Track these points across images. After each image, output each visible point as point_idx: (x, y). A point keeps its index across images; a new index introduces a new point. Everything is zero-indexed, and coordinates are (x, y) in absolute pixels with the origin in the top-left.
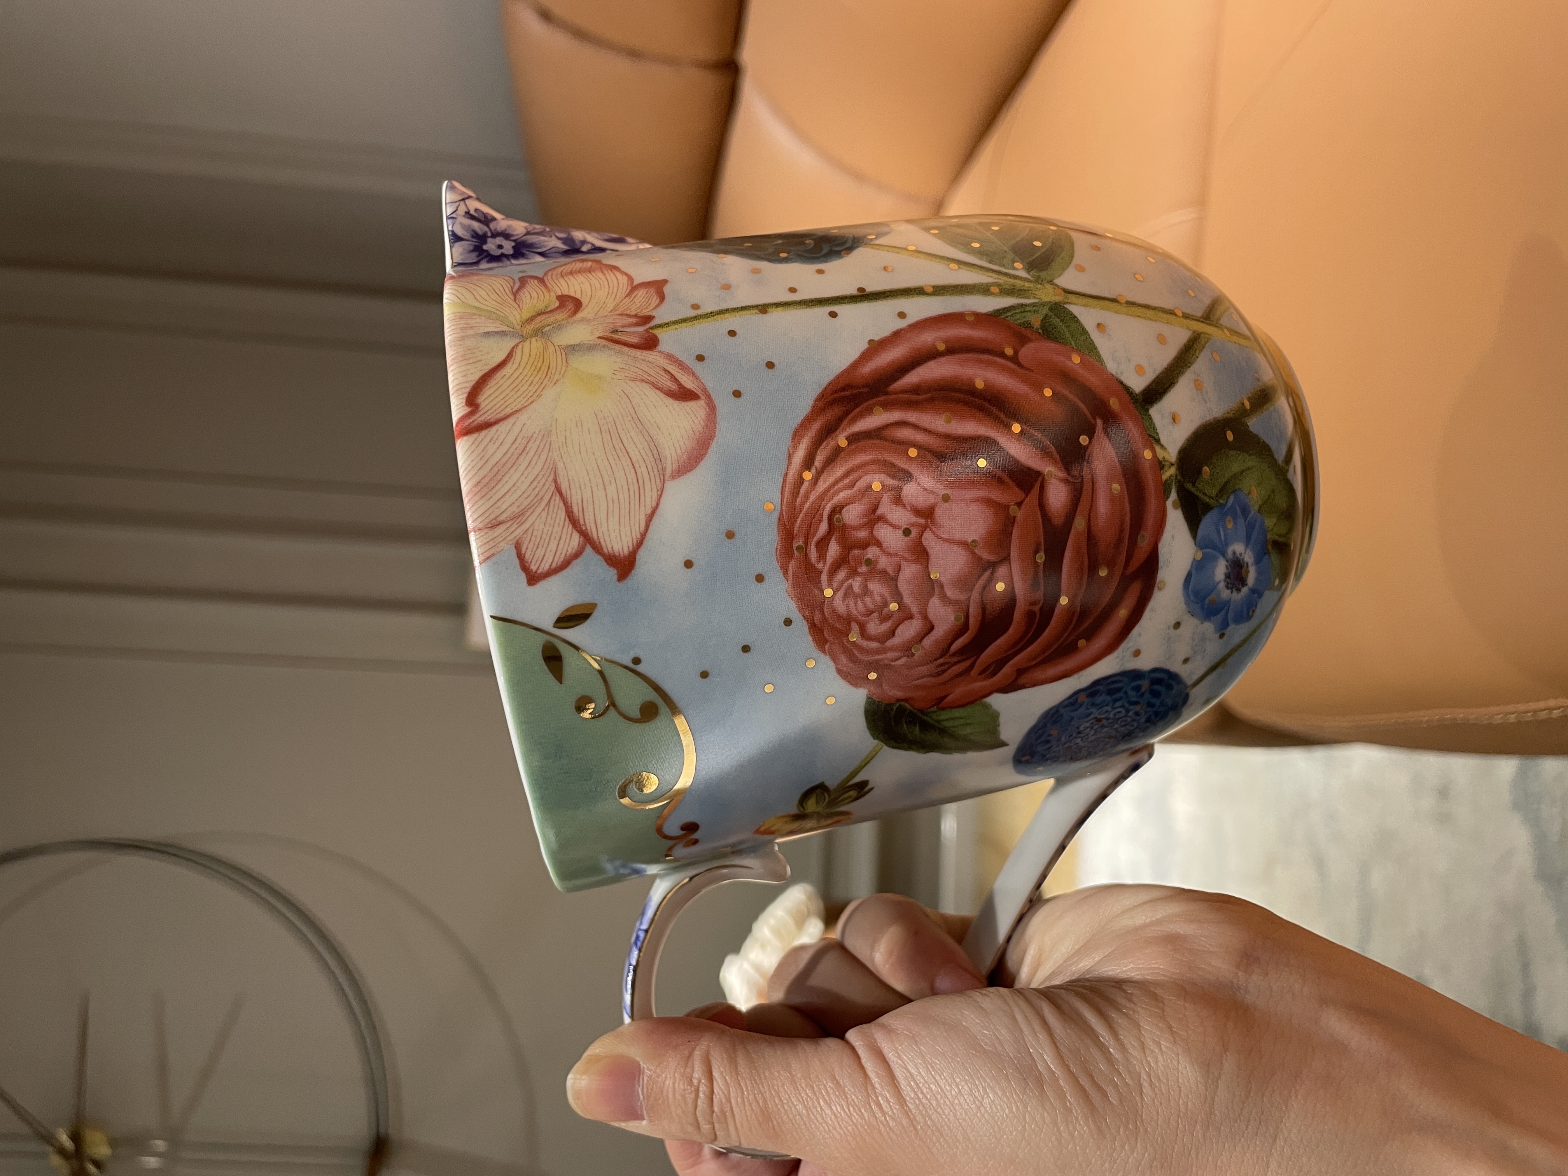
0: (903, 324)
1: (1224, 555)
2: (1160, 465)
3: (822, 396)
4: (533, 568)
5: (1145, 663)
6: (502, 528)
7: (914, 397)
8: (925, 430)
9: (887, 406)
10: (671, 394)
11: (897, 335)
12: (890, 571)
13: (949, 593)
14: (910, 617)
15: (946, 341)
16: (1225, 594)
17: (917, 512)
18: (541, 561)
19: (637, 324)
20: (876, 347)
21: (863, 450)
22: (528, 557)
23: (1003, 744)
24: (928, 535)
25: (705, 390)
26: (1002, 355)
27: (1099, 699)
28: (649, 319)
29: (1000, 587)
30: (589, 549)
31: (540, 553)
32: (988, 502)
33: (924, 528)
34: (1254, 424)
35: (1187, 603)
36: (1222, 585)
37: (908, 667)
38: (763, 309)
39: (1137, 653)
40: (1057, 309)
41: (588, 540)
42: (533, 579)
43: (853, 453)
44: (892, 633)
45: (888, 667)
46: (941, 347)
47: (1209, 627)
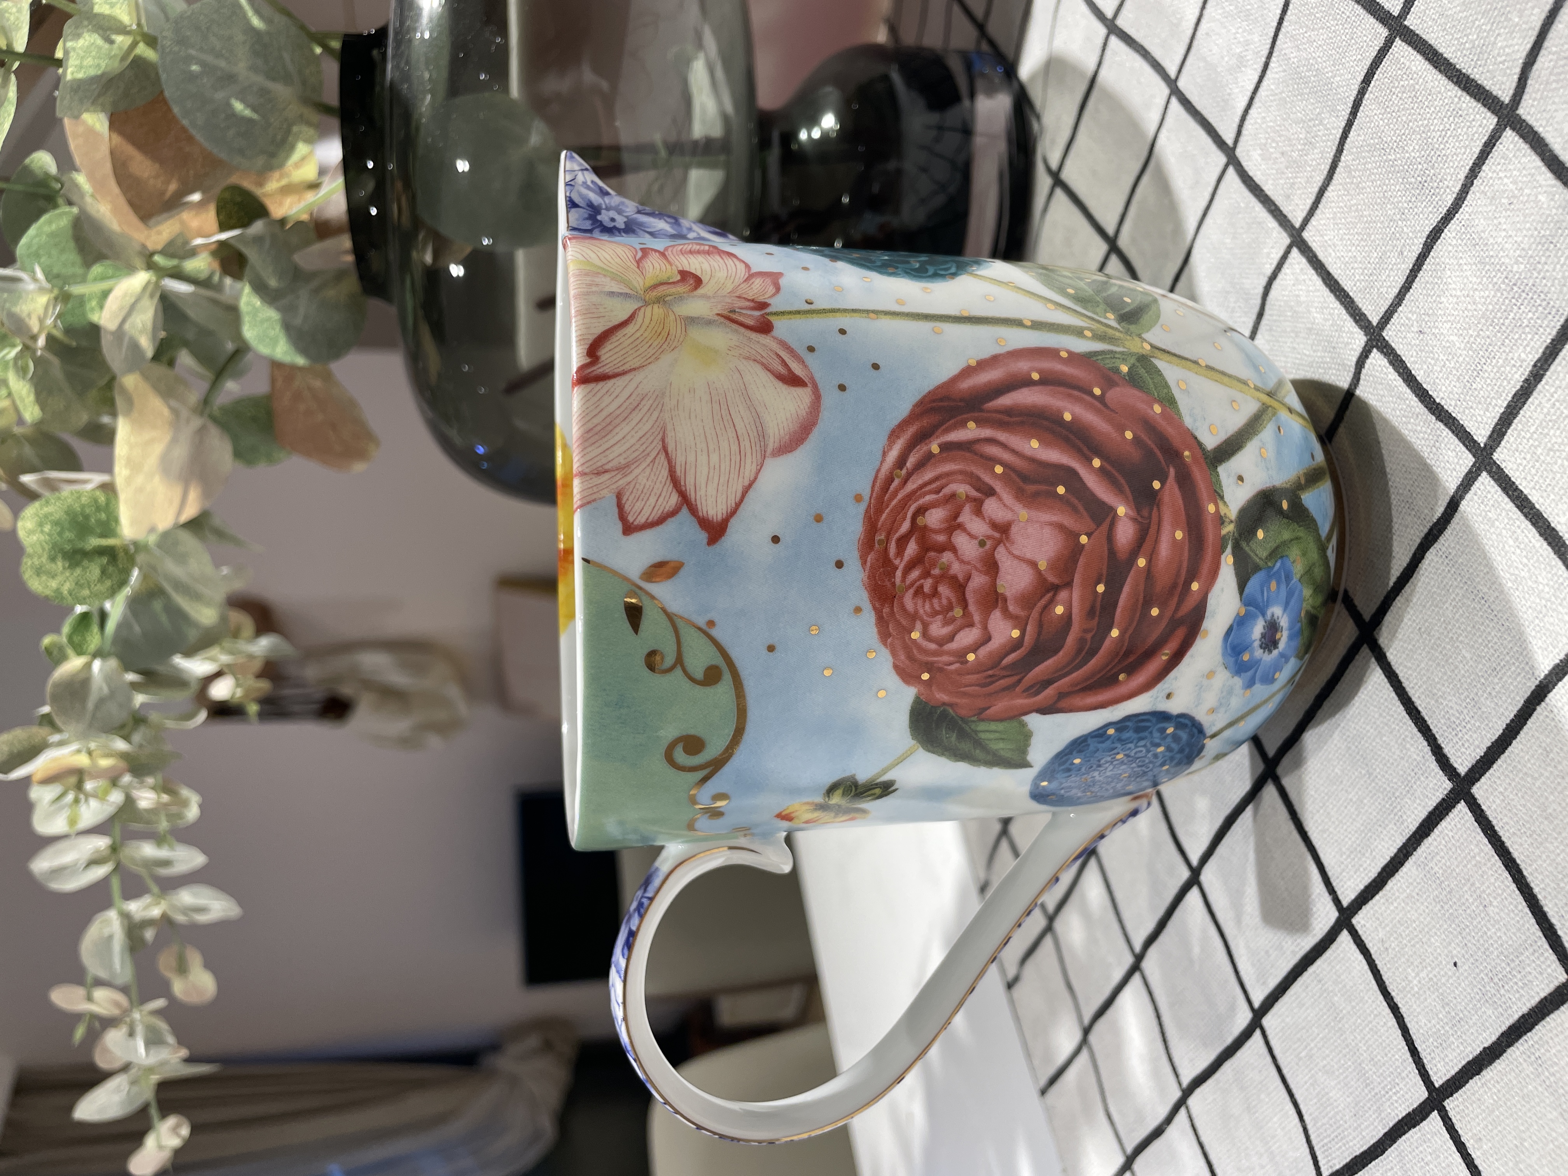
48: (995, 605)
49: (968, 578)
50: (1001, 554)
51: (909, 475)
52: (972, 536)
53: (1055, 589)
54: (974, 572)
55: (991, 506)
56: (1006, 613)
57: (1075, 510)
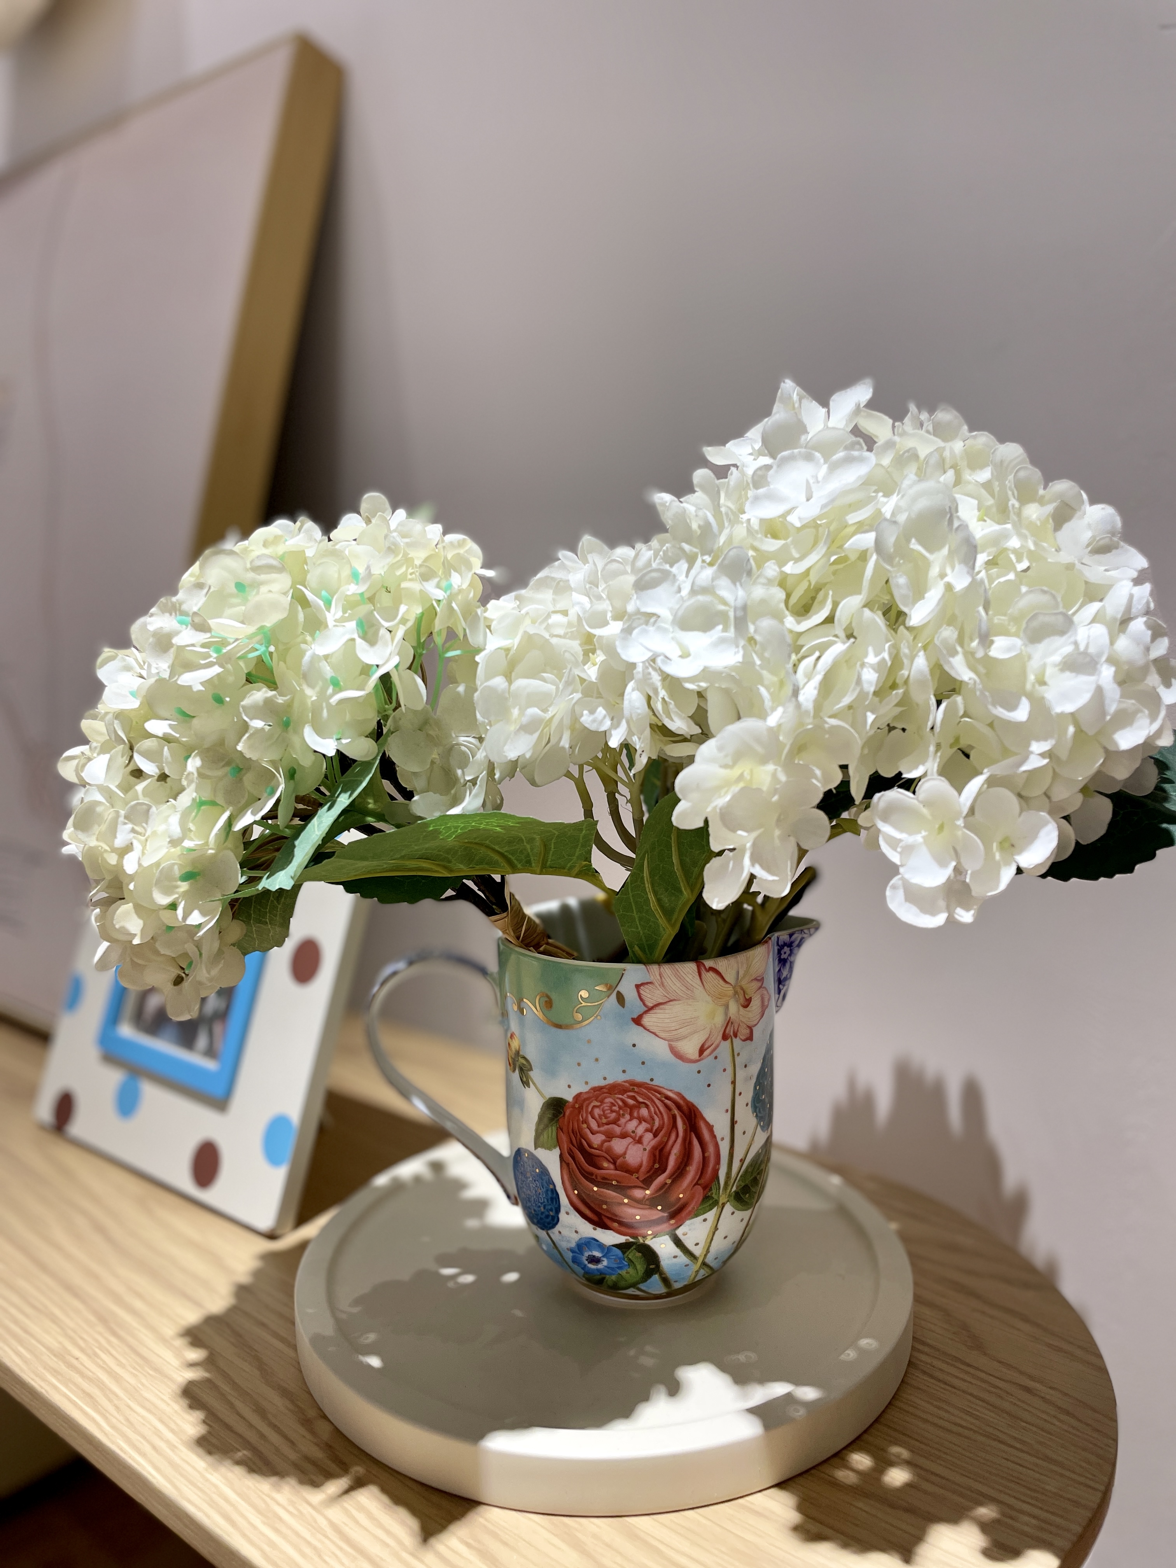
0: (719, 1139)
1: (603, 1256)
2: (644, 1237)
3: (693, 1105)
4: (642, 987)
5: (562, 1216)
6: (659, 978)
7: (687, 1142)
8: (672, 1146)
9: (685, 1131)
10: (703, 1046)
11: (714, 1137)
12: (619, 1122)
13: (606, 1144)
14: (599, 1126)
15: (709, 1157)
16: (586, 1254)
17: (641, 1137)
18: (644, 991)
19: (734, 1032)
20: (710, 1128)
21: (669, 1118)
22: (646, 986)
23: (536, 1148)
24: (631, 1140)
25: (703, 1059)
26: (699, 1179)
27: (549, 1193)
28: (736, 1036)
29: (605, 1165)
30: (646, 1009)
31: (648, 991)
32: (640, 1166)
33: (634, 1139)
34: (656, 1277)
35: (586, 1238)
36: (590, 1253)
37: (578, 1120)
38: (734, 1083)
39: (567, 1213)
40: (716, 1203)
41: (650, 1009)
42: (638, 987)
43: (668, 1115)
44: (593, 1118)
45: (579, 1112)
46: (706, 1155)
47: (573, 1245)
48: (607, 1136)
49: (619, 1126)
50: (629, 1140)
51: (662, 1101)
52: (636, 1128)
53: (614, 1163)
54: (621, 1128)
55: (649, 1136)
56: (604, 1142)
57: (648, 1172)
